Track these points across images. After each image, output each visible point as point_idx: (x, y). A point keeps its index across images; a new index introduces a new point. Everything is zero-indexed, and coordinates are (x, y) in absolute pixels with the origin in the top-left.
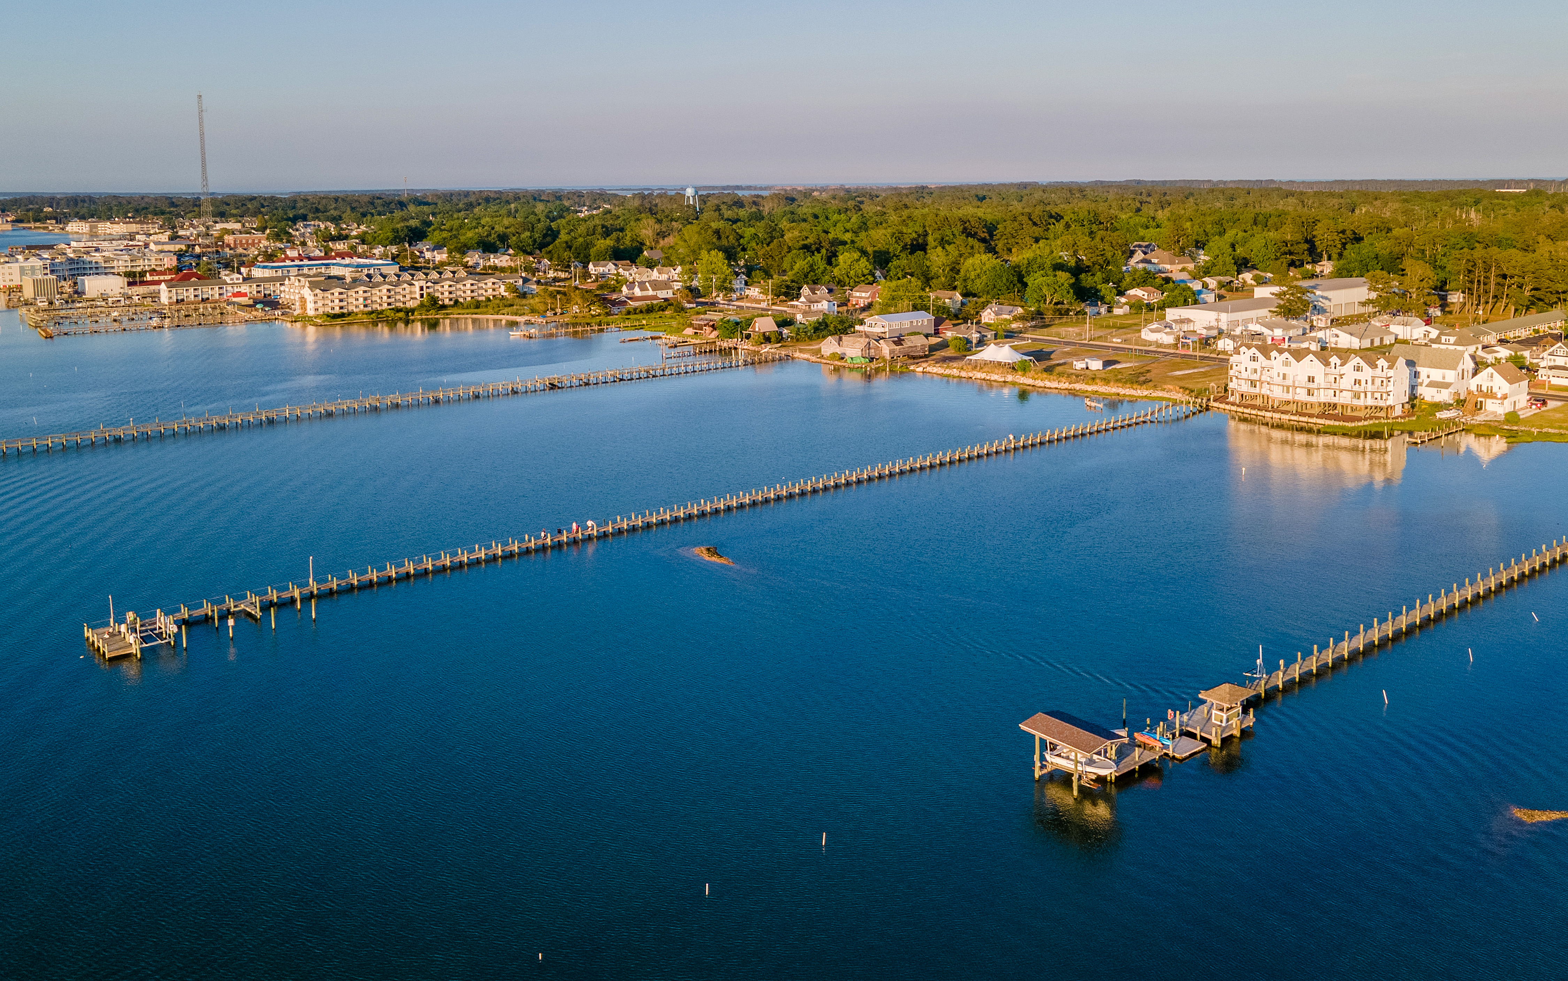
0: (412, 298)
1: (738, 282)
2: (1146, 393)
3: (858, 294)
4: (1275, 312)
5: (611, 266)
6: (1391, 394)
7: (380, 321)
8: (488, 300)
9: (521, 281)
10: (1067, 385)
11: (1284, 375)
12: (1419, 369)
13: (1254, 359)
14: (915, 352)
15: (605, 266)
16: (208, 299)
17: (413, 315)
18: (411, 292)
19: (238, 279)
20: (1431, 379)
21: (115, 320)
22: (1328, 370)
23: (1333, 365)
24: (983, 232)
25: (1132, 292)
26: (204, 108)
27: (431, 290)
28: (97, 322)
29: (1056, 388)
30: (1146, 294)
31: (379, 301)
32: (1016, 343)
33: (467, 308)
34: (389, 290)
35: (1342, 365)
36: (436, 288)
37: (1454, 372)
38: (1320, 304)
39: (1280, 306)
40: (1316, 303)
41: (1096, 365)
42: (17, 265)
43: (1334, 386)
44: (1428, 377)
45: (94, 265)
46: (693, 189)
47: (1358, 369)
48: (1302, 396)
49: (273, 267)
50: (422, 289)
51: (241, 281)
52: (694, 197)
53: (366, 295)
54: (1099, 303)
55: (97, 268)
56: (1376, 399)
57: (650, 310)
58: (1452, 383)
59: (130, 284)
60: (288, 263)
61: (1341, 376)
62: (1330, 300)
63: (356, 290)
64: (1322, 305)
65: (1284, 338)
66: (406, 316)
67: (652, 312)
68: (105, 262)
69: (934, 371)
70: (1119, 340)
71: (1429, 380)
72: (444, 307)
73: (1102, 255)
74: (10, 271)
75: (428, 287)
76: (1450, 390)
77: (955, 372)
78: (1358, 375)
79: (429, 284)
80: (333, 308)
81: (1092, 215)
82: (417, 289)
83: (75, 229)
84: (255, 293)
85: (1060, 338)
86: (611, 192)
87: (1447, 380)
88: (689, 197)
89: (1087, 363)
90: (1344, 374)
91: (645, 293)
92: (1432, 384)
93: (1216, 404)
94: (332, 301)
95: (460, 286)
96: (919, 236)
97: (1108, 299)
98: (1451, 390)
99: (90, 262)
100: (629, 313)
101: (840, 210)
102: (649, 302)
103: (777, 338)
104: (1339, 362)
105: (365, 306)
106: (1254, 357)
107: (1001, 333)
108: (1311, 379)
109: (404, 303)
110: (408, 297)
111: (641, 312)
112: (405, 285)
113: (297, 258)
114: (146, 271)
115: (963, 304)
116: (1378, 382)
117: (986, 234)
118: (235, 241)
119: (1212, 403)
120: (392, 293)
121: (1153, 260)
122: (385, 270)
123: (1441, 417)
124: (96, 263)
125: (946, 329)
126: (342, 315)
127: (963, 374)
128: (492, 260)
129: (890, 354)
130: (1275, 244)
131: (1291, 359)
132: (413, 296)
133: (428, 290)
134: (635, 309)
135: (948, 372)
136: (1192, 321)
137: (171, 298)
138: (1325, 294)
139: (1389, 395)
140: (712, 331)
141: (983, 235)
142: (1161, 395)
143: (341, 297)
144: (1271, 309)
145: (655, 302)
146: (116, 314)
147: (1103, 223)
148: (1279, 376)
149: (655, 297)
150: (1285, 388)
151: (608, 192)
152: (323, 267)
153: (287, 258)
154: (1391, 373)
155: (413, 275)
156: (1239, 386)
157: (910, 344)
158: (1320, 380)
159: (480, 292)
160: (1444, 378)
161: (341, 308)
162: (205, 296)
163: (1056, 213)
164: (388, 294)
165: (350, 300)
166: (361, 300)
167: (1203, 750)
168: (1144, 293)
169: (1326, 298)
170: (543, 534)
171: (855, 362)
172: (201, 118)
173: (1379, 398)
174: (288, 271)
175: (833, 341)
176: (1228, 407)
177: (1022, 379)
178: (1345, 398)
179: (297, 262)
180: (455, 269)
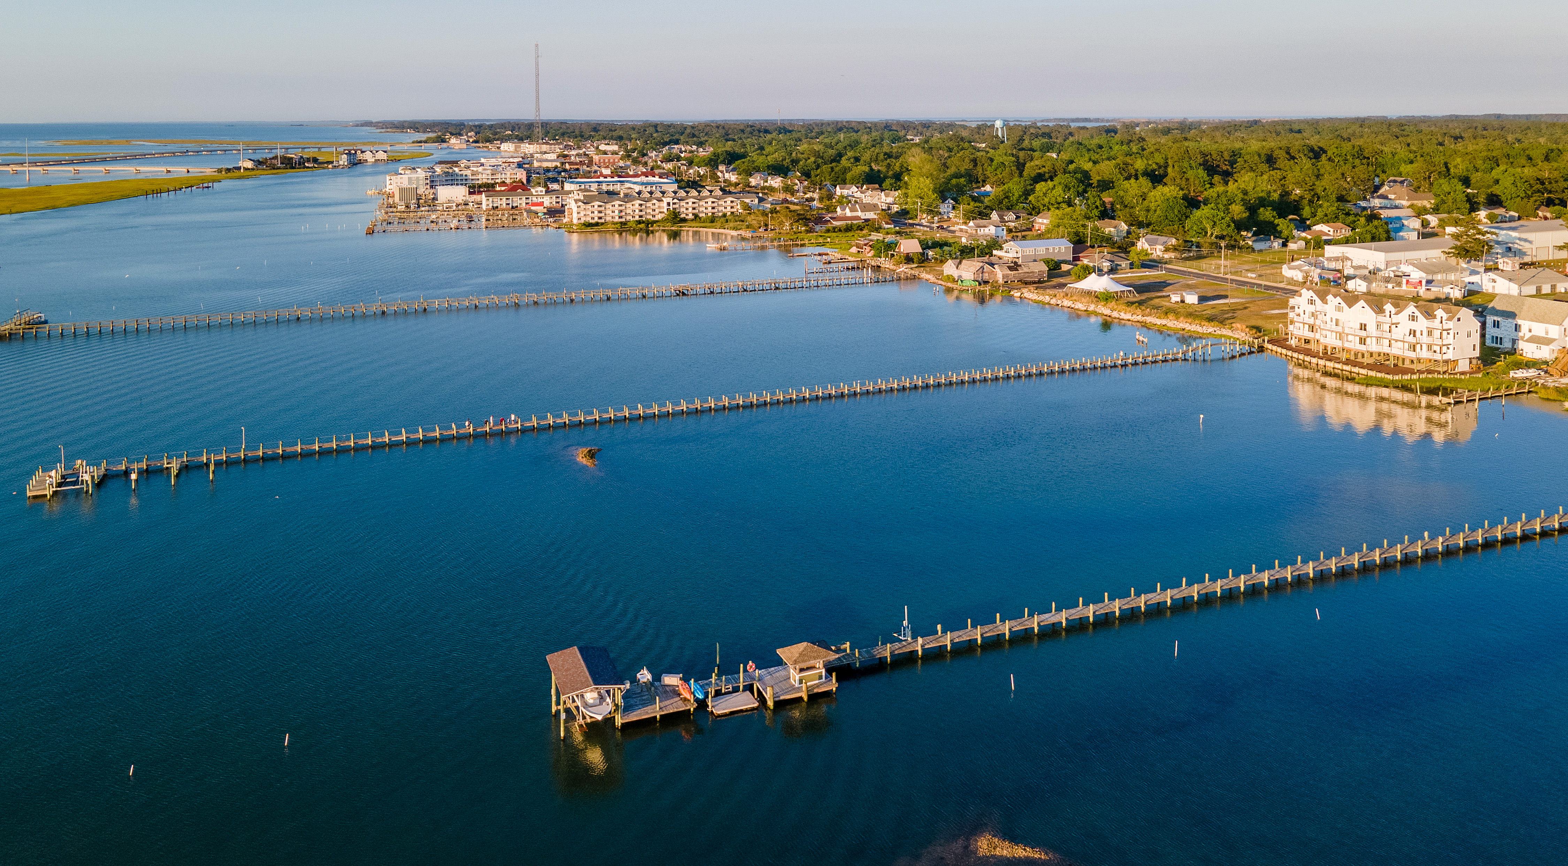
0: (660, 212)
1: (946, 206)
2: (1211, 330)
3: (1040, 221)
4: (1449, 253)
5: (854, 189)
6: (1451, 347)
7: (624, 231)
8: (725, 215)
9: (757, 201)
10: (1139, 318)
11: (1337, 320)
12: (1519, 322)
13: (1311, 302)
14: (1032, 278)
15: (849, 189)
16: (517, 207)
17: (652, 226)
18: (659, 207)
19: (541, 191)
20: (1533, 333)
21: (432, 222)
22: (1381, 318)
23: (1388, 314)
24: (1226, 165)
25: (1318, 228)
26: (540, 54)
27: (677, 206)
28: (418, 222)
29: (1129, 320)
30: (1332, 230)
31: (632, 213)
32: (1147, 273)
33: (704, 222)
34: (641, 205)
35: (1396, 314)
36: (681, 204)
37: (1557, 327)
38: (1516, 246)
39: (1455, 248)
40: (1510, 245)
41: (1192, 299)
42: (406, 176)
43: (1388, 335)
44: (1530, 331)
45: (464, 178)
46: (1002, 122)
47: (1413, 318)
48: (1353, 344)
49: (578, 183)
50: (669, 204)
51: (544, 193)
52: (1002, 128)
53: (621, 208)
54: (1272, 237)
55: (466, 180)
56: (1435, 352)
57: (848, 229)
58: (1555, 340)
59: (470, 193)
60: (602, 179)
61: (1396, 325)
62: (1530, 242)
63: (613, 203)
64: (1520, 248)
65: (1421, 282)
66: (645, 227)
67: (850, 230)
68: (472, 175)
69: (1030, 297)
70: (1254, 276)
71: (1530, 334)
72: (684, 220)
73: (1312, 190)
74: (401, 181)
75: (674, 204)
76: (1551, 347)
77: (1047, 299)
78: (1413, 325)
79: (675, 201)
80: (593, 218)
81: (1356, 150)
82: (665, 204)
83: (506, 148)
84: (554, 203)
85: (1199, 270)
86: (960, 123)
87: (1550, 336)
88: (997, 128)
89: (1182, 296)
90: (1399, 323)
91: (854, 214)
92: (1533, 340)
93: (1270, 346)
94: (593, 212)
95: (702, 203)
96: (1160, 167)
97: (1285, 233)
98: (1554, 346)
99: (462, 175)
100: (828, 231)
101: (1122, 142)
102: (849, 222)
103: (920, 260)
104: (1393, 310)
105: (620, 217)
106: (1312, 300)
107: (1137, 263)
108: (1363, 327)
109: (654, 216)
110: (657, 211)
111: (840, 230)
112: (655, 201)
113: (609, 176)
114: (496, 183)
115: (1129, 233)
116: (1437, 334)
117: (1228, 167)
118: (599, 160)
119: (1266, 345)
120: (643, 207)
121: (1390, 196)
122: (665, 187)
123: (1516, 376)
124: (466, 175)
125: (1083, 257)
126: (597, 224)
127: (1053, 301)
128: (769, 182)
129: (1003, 278)
130: (1526, 182)
131: (1343, 304)
132: (661, 210)
133: (675, 206)
134: (834, 228)
135: (1041, 298)
136: (1350, 259)
137: (488, 205)
138: (1524, 236)
139: (1448, 348)
140: (871, 250)
141: (1225, 168)
142: (1225, 333)
143: (600, 209)
144: (1446, 250)
145: (855, 222)
146: (434, 217)
147: (1368, 158)
148: (1332, 321)
149: (858, 218)
150: (1338, 334)
151: (957, 123)
152: (619, 184)
153: (602, 175)
154: (1450, 325)
155: (687, 192)
156: (1298, 331)
157: (1026, 270)
158: (1371, 328)
159: (720, 209)
160: (1547, 333)
161: (600, 218)
162: (514, 205)
163: (1319, 147)
164: (640, 208)
165: (607, 212)
166: (617, 212)
167: (753, 709)
168: (1330, 229)
169: (1526, 240)
170: (467, 424)
171: (964, 284)
172: (537, 64)
173: (1438, 351)
174: (590, 186)
175: (952, 264)
176: (1284, 351)
177: (1103, 309)
178: (1398, 350)
179: (609, 179)
180: (713, 188)
